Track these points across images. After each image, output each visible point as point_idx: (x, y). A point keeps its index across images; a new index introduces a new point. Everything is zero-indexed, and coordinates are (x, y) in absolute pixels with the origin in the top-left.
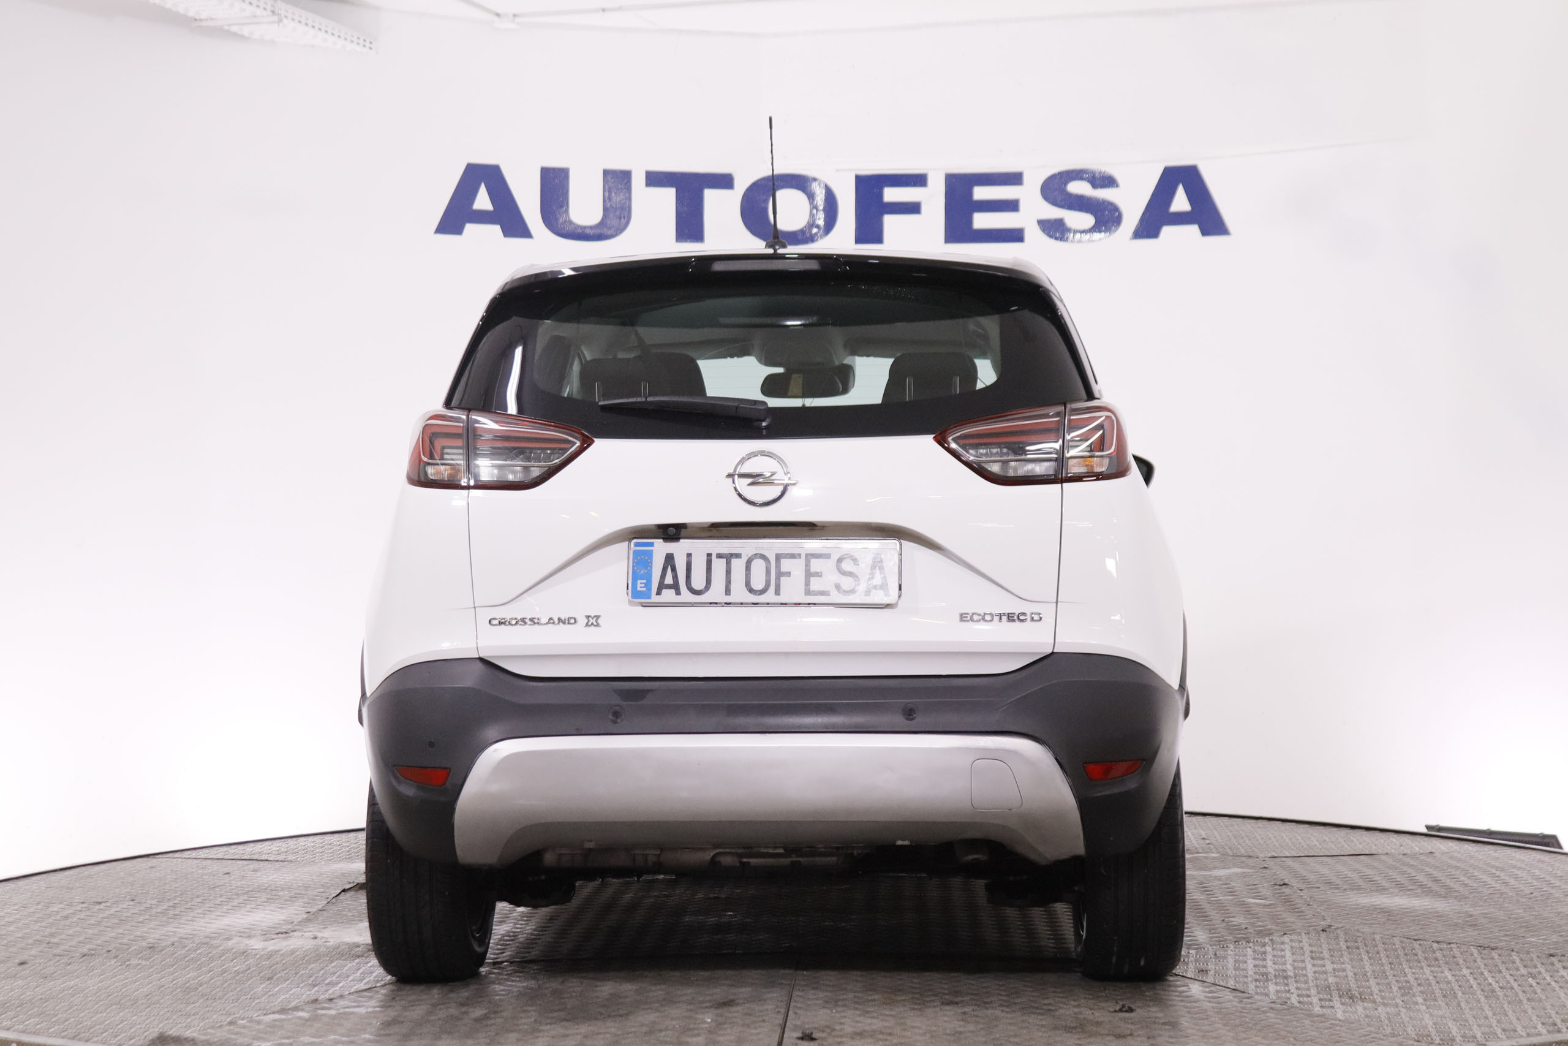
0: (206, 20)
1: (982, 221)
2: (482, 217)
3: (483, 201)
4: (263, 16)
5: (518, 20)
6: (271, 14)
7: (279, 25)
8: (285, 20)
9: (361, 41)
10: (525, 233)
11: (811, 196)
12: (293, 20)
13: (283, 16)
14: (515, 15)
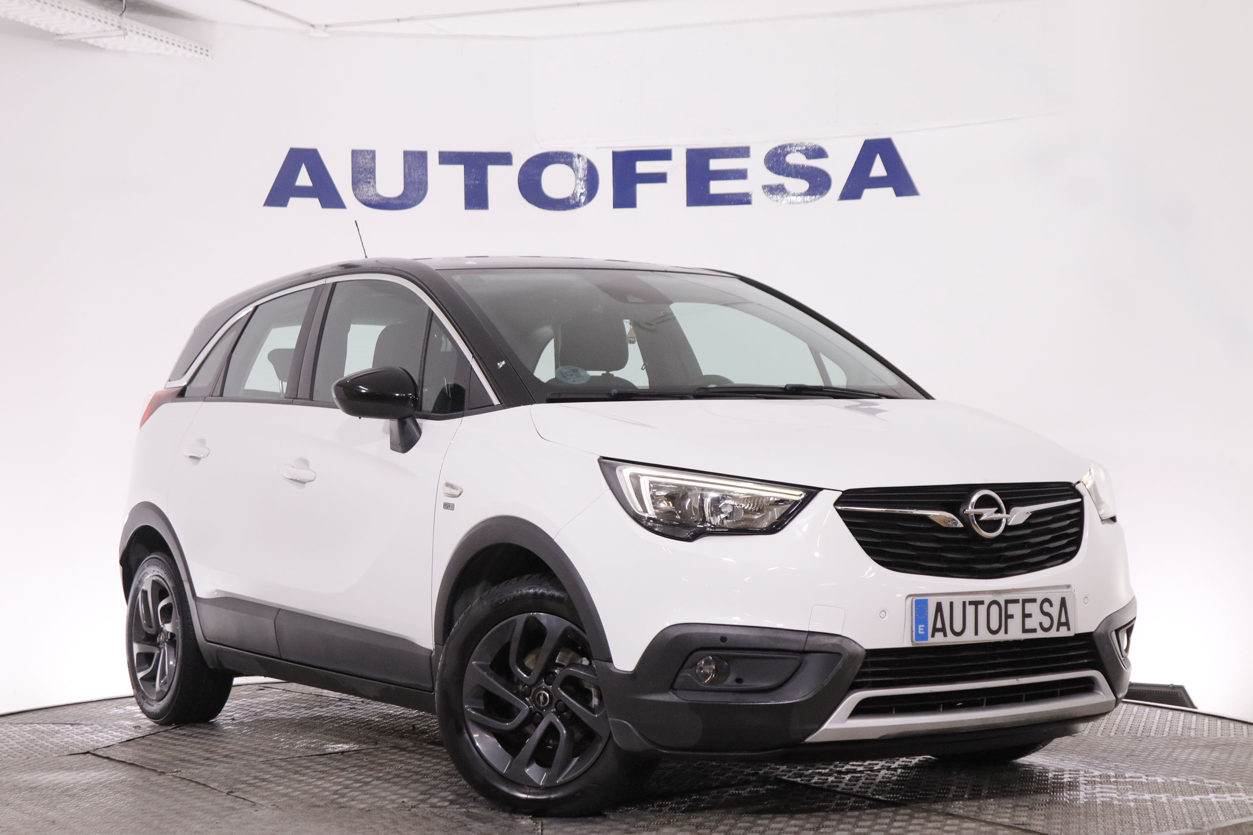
0: (66, 34)
1: (717, 187)
2: (304, 192)
3: (304, 179)
4: (111, 31)
5: (329, 29)
6: (117, 28)
7: (125, 38)
8: (130, 34)
9: (199, 50)
10: (340, 204)
11: (575, 170)
12: (138, 33)
13: (128, 30)
14: (327, 26)
